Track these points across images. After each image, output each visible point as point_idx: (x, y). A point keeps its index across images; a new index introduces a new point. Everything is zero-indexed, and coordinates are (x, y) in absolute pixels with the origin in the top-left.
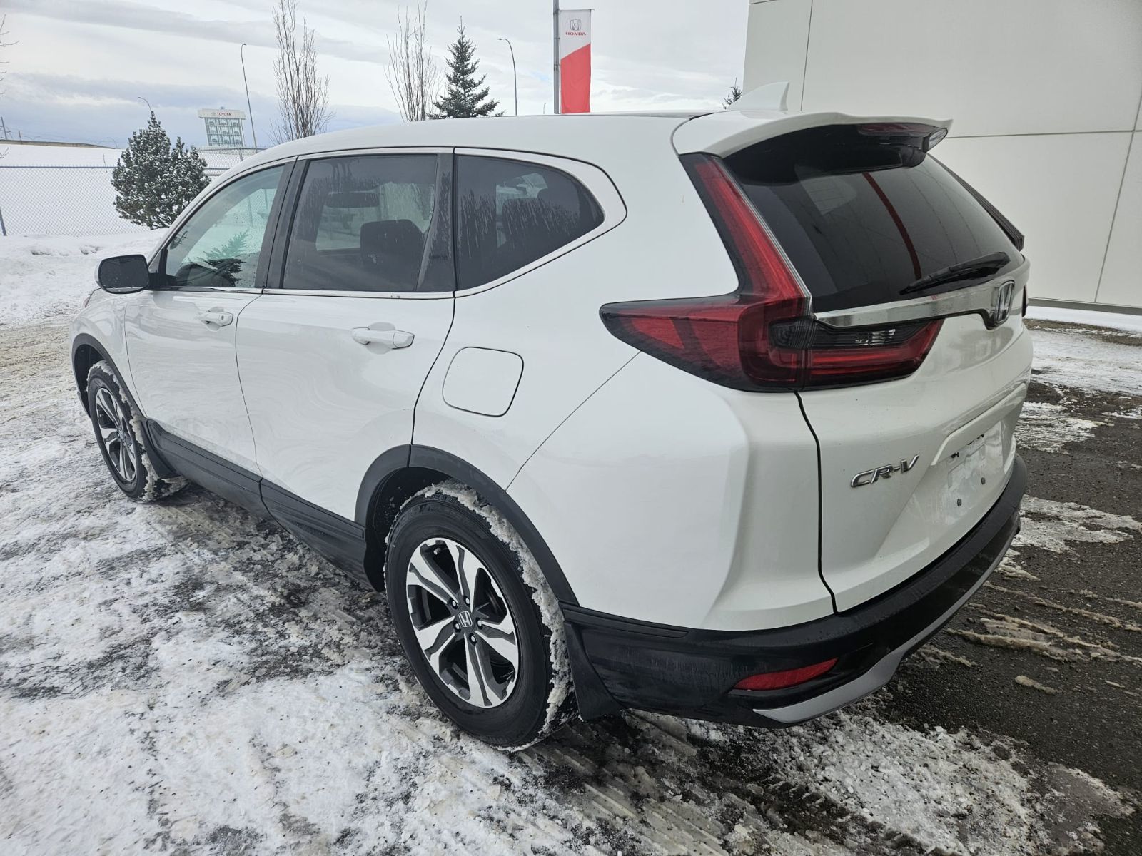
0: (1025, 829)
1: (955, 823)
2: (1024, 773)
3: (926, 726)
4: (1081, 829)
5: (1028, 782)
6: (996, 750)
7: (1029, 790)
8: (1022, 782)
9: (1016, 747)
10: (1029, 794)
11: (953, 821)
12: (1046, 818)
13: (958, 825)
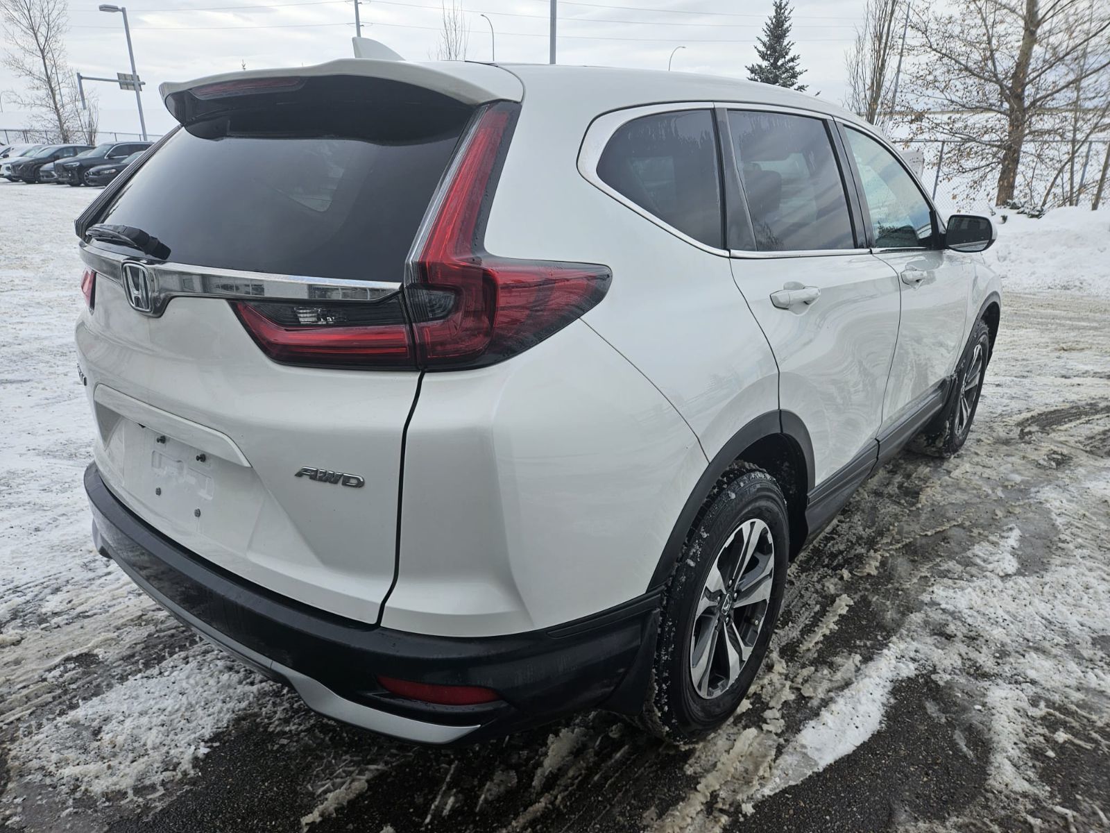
0: (52, 768)
1: (93, 725)
2: (107, 796)
3: (216, 744)
4: (19, 809)
5: (96, 794)
6: (153, 788)
7: (86, 790)
8: (98, 787)
9: (147, 808)
10: (83, 788)
11: (95, 724)
12: (50, 789)
13: (90, 726)
